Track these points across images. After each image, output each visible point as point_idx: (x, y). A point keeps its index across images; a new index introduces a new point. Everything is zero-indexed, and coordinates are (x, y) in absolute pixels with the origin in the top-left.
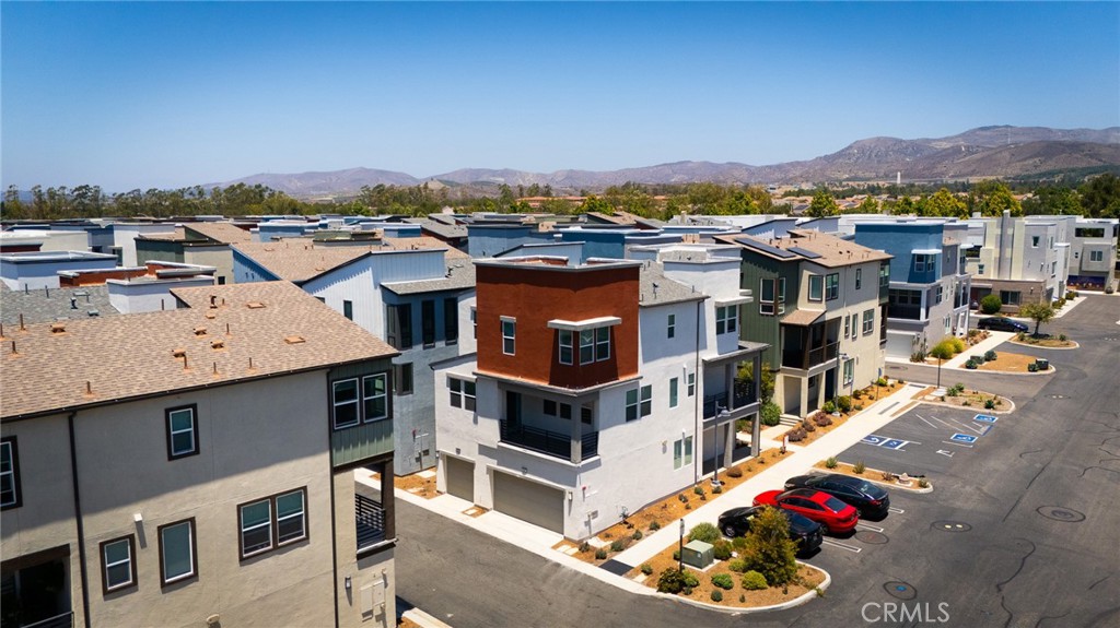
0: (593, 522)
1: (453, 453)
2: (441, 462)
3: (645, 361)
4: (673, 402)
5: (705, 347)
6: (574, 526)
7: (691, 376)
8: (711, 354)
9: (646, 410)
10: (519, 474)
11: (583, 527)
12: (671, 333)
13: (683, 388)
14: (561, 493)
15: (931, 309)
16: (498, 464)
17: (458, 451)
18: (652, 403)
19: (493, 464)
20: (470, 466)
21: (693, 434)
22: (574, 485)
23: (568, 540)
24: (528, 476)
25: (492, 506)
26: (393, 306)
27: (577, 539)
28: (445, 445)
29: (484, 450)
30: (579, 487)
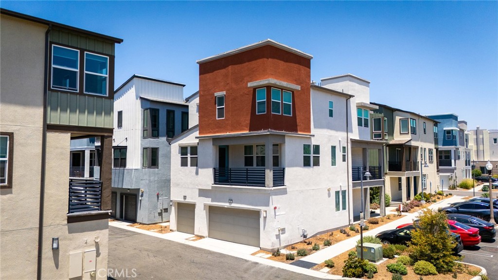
0: (282, 236)
1: (181, 200)
2: (173, 208)
3: (315, 127)
4: (334, 163)
5: (352, 132)
6: (268, 239)
7: (344, 148)
8: (355, 135)
9: (317, 163)
10: (226, 205)
11: (274, 239)
12: (331, 114)
13: (339, 154)
14: (257, 214)
15: (457, 161)
16: (212, 201)
17: (185, 197)
18: (320, 158)
19: (208, 201)
20: (191, 207)
21: (346, 189)
22: (267, 205)
23: (263, 250)
24: (234, 205)
25: (207, 235)
26: (147, 109)
27: (270, 248)
28: (176, 195)
29: (203, 193)
30: (272, 207)
